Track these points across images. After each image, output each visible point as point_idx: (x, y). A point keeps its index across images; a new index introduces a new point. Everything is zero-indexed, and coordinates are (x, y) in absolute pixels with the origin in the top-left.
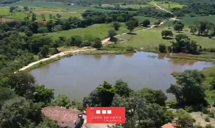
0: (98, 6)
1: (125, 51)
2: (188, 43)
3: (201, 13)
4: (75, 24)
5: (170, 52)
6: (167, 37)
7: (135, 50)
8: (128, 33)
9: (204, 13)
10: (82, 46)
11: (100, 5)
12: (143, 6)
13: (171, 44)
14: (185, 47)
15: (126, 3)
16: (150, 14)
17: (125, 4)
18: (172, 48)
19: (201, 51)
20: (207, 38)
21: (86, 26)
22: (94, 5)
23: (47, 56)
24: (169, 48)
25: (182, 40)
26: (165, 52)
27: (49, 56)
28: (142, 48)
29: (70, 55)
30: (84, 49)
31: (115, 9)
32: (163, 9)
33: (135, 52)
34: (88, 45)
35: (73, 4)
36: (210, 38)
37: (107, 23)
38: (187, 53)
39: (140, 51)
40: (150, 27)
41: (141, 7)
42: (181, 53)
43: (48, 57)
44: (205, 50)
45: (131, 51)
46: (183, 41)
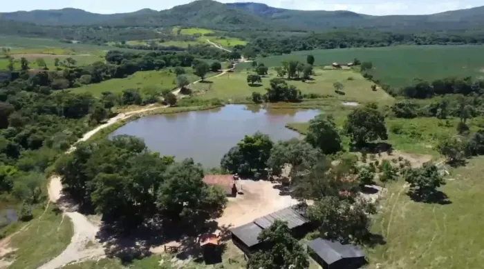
0: (120, 44)
1: (210, 105)
2: (285, 89)
3: (273, 52)
4: (107, 73)
5: (266, 102)
6: (255, 83)
7: (223, 103)
8: (200, 82)
9: (277, 51)
10: (145, 104)
11: (123, 43)
12: (193, 44)
13: (266, 92)
14: (283, 94)
15: (165, 40)
16: (209, 54)
17: (163, 41)
18: (268, 96)
19: (301, 97)
20: (300, 82)
21: (125, 75)
22: (114, 43)
23: (102, 122)
24: (265, 97)
25: (278, 85)
26: (261, 102)
27: (105, 120)
28: (230, 100)
29: (136, 117)
30: (151, 108)
31: (151, 49)
32: (221, 48)
33: (224, 106)
34: (152, 101)
35: (74, 42)
36: (303, 81)
37: (159, 70)
38: (287, 101)
39: (229, 103)
40: (222, 72)
41: (189, 45)
42: (280, 103)
43: (106, 123)
44: (305, 96)
45: (217, 105)
46: (280, 87)
